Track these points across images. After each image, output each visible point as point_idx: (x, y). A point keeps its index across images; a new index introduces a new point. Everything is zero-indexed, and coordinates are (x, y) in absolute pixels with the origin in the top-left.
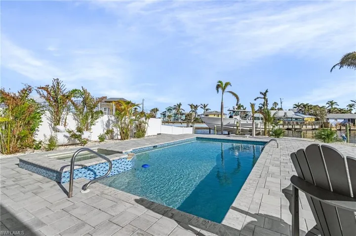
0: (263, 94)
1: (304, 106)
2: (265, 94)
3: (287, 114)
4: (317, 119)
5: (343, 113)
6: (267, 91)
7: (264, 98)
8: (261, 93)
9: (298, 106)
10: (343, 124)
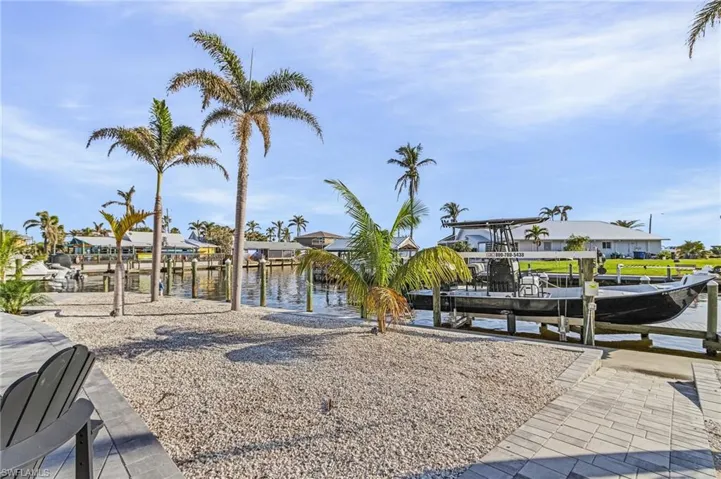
0: (123, 195)
1: (207, 226)
2: (128, 196)
3: (168, 240)
4: (218, 251)
5: (261, 240)
6: (132, 190)
7: (127, 204)
8: (120, 193)
9: (198, 226)
10: (255, 258)
